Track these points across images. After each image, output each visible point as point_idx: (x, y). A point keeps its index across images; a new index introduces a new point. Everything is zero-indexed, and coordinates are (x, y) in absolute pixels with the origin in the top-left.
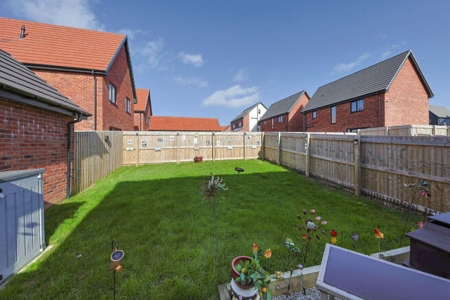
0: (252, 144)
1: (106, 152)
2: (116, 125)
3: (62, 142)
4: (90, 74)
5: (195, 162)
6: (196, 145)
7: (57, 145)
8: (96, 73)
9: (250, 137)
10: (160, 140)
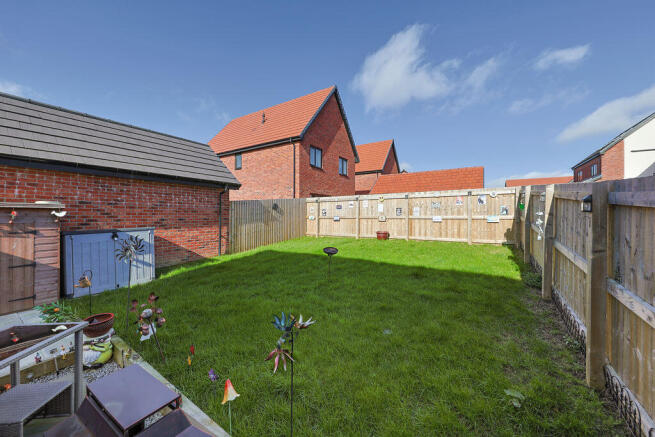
0: (489, 212)
1: (274, 219)
2: (319, 192)
3: (214, 210)
4: (288, 143)
5: (379, 238)
6: (382, 214)
7: (208, 212)
8: (294, 140)
9: (484, 199)
10: (339, 207)
